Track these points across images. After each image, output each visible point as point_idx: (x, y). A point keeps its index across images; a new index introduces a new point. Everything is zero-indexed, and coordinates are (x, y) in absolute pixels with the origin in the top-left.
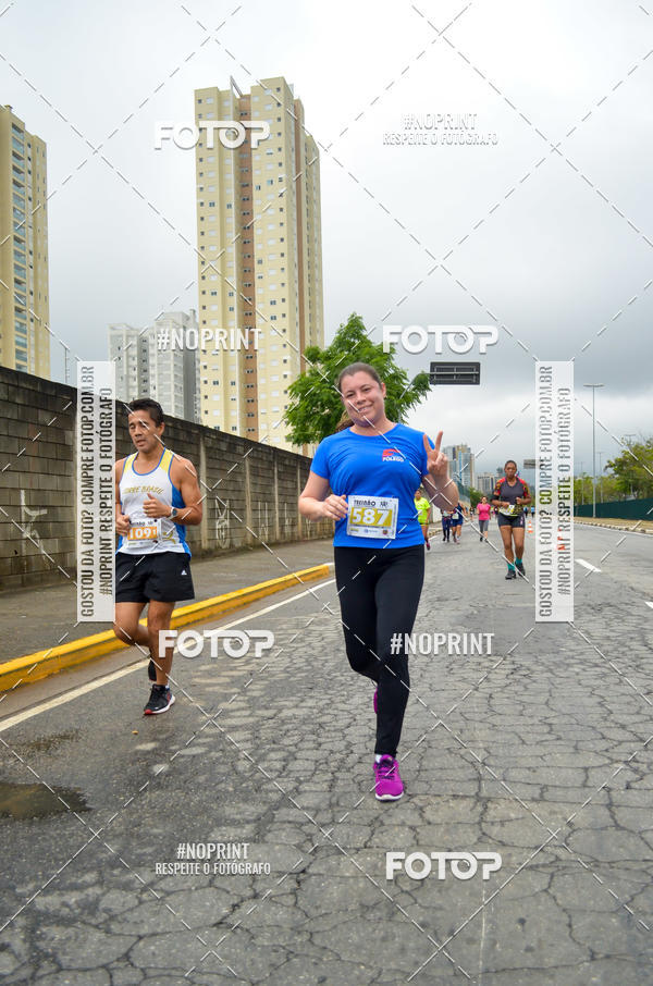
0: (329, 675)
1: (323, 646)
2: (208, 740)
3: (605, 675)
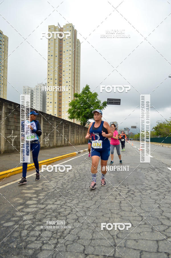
0: (68, 191)
1: (68, 179)
2: (17, 218)
3: (158, 195)
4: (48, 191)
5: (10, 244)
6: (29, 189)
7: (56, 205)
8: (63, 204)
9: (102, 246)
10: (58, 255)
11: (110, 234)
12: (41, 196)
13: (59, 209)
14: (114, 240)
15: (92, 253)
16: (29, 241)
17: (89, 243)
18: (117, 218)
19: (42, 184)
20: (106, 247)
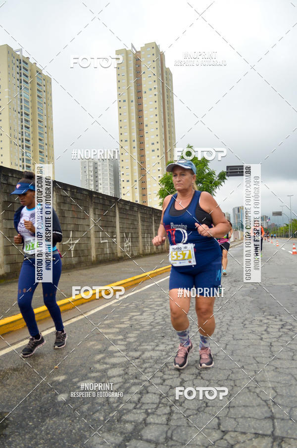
2: (98, 374)
4: (143, 330)
5: (93, 414)
6: (109, 326)
7: (158, 352)
8: (171, 350)
9: (250, 417)
10: (175, 432)
11: (261, 399)
12: (131, 337)
13: (164, 359)
14: (269, 408)
15: (233, 430)
16: (124, 409)
17: (226, 412)
18: (268, 371)
19: (128, 317)
20: (257, 419)
